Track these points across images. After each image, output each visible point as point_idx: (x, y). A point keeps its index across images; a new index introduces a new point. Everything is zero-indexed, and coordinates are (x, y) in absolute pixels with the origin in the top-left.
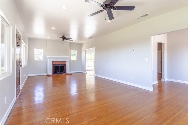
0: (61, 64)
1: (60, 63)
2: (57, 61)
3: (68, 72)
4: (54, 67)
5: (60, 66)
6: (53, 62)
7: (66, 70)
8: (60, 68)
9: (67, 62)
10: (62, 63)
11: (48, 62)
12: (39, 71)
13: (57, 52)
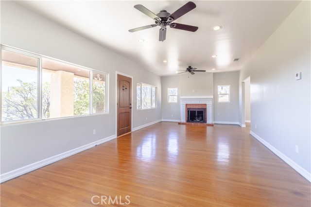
0: (199, 109)
1: (197, 107)
2: (192, 103)
3: (209, 120)
4: (188, 111)
5: (197, 110)
6: (186, 105)
7: (206, 118)
8: (196, 114)
9: (207, 106)
10: (200, 107)
11: (181, 105)
12: (172, 115)
13: (193, 91)
